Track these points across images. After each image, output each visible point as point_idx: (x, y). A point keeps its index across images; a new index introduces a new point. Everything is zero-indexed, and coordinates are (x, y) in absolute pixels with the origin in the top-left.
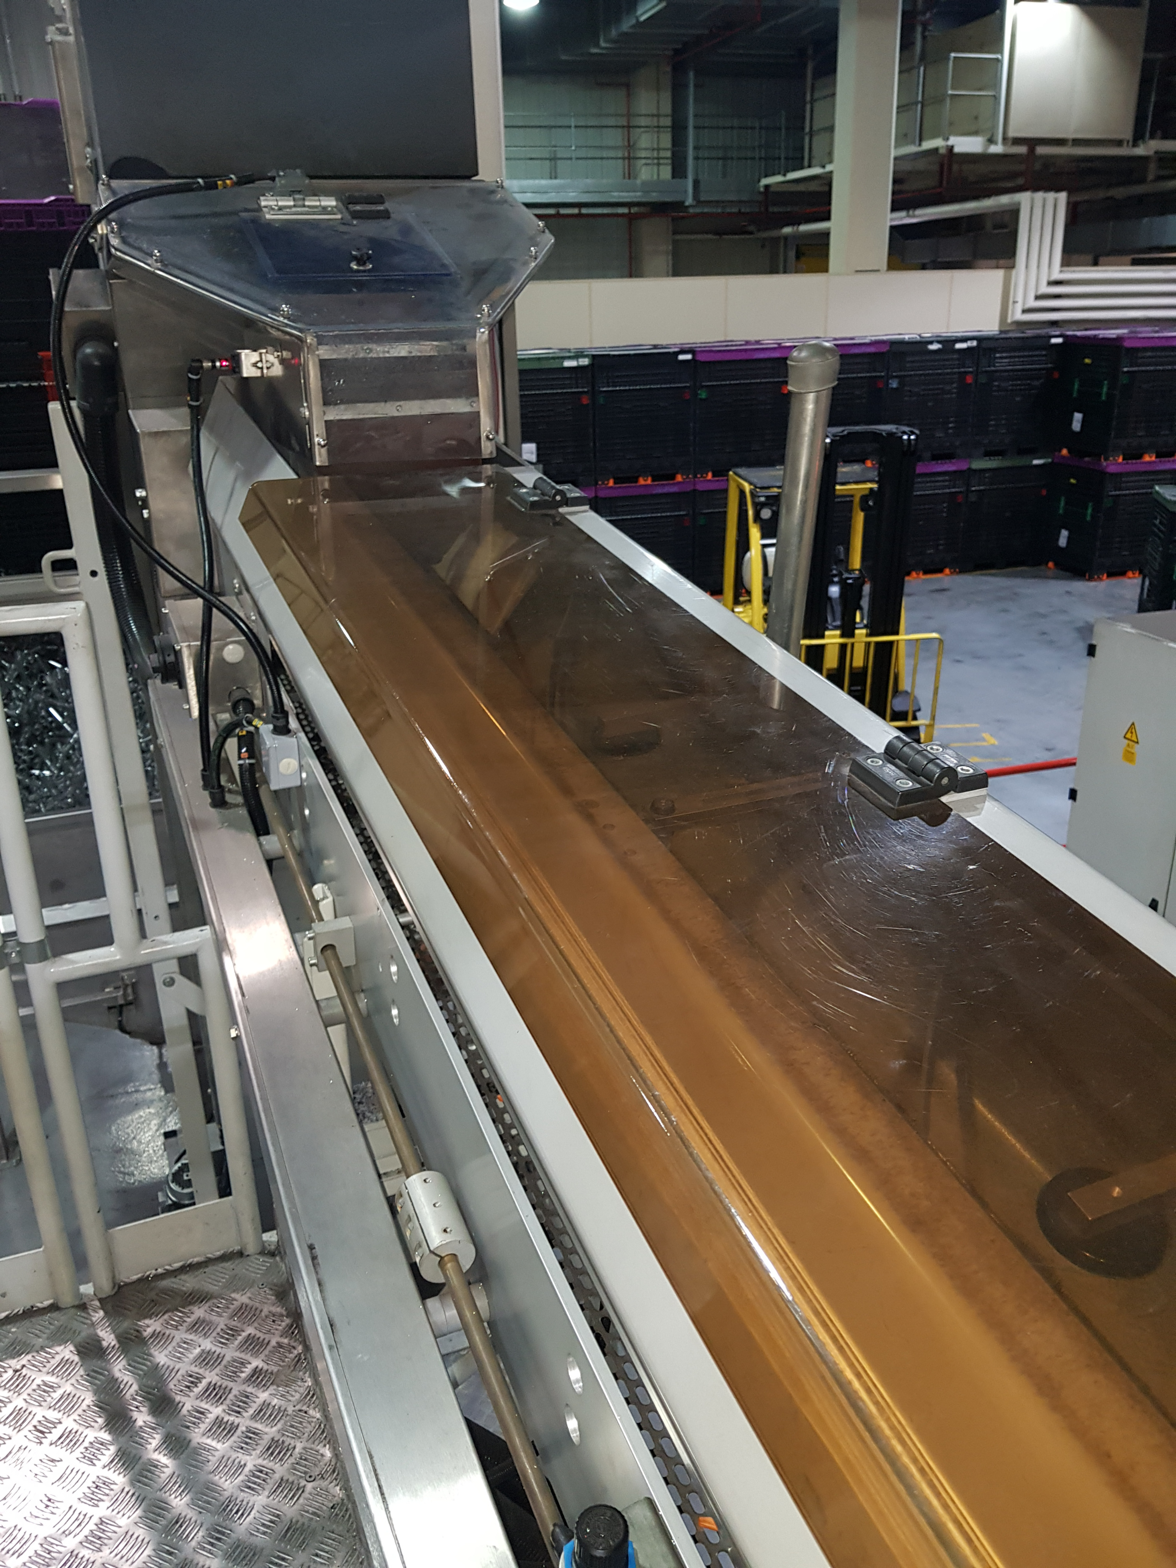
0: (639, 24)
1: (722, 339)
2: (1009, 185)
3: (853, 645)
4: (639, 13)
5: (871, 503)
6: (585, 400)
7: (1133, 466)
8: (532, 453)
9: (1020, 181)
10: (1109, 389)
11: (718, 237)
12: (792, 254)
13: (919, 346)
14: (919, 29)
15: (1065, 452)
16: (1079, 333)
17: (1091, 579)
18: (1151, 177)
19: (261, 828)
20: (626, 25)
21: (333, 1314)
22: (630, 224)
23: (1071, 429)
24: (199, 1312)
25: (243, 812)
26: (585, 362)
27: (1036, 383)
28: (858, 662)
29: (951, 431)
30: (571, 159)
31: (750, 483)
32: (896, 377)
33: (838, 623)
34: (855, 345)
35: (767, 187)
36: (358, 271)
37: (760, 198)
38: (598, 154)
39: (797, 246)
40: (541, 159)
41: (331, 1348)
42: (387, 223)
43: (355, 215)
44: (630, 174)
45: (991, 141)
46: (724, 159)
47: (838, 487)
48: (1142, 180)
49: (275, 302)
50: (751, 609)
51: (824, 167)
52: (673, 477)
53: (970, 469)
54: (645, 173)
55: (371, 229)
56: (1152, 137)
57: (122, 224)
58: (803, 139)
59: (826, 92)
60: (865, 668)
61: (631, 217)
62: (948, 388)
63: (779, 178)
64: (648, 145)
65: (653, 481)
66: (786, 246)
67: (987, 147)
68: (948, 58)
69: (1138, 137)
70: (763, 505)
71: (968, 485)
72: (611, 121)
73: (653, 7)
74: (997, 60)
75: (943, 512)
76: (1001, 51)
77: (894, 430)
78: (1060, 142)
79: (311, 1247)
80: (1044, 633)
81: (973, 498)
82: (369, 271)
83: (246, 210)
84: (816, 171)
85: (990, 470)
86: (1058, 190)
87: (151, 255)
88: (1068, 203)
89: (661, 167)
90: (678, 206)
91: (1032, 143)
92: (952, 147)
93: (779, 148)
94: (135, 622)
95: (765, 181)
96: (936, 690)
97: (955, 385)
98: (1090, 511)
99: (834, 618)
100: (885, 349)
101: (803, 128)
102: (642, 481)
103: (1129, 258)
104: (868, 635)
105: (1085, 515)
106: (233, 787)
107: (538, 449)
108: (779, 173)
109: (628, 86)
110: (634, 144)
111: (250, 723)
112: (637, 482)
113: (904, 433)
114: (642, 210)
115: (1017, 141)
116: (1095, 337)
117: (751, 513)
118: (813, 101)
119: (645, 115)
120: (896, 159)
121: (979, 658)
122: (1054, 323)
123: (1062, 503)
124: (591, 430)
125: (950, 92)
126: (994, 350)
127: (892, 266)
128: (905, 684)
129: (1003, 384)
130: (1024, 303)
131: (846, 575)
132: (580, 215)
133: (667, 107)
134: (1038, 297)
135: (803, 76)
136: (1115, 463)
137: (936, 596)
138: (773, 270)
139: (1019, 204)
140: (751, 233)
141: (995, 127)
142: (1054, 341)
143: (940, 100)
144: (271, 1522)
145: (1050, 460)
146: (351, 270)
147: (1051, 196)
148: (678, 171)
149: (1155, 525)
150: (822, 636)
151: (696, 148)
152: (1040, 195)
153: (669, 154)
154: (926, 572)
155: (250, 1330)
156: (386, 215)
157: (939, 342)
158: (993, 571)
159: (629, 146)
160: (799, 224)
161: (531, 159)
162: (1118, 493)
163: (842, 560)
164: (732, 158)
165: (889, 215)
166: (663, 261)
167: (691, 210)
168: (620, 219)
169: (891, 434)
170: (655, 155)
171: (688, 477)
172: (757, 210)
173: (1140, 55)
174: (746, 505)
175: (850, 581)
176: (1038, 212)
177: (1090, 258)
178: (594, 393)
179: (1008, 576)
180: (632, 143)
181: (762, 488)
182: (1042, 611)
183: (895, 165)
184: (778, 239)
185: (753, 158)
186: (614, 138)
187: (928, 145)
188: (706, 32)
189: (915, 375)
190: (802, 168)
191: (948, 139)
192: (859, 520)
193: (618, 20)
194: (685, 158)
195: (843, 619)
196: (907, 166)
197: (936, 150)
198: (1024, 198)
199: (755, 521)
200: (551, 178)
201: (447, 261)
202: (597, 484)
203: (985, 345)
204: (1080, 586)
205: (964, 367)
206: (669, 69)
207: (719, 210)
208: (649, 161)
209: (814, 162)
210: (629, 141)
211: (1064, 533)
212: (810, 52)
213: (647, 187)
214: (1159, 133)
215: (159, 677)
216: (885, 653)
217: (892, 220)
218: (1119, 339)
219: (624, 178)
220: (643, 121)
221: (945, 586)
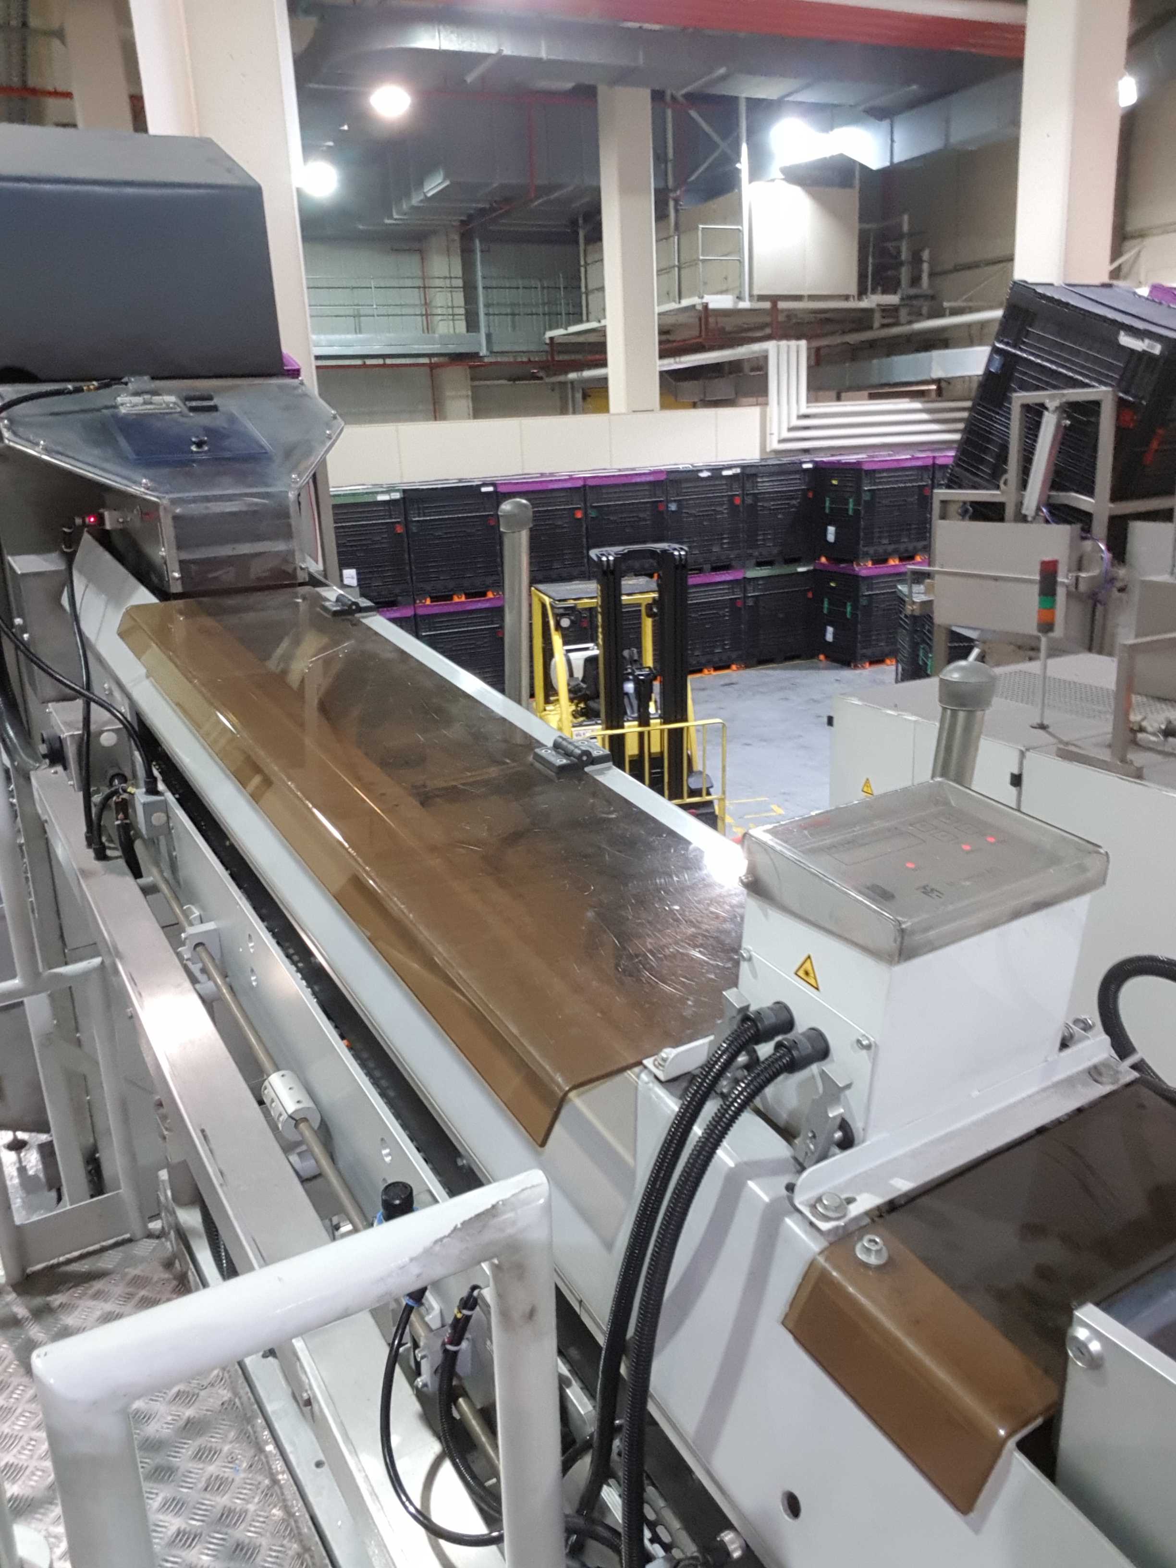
0: (428, 199)
1: (520, 472)
2: (758, 334)
3: (649, 732)
4: (425, 190)
5: (655, 610)
6: (400, 529)
7: (881, 569)
8: (353, 578)
9: (768, 331)
10: (854, 505)
11: (511, 383)
12: (579, 395)
13: (691, 475)
14: (671, 204)
15: (823, 560)
16: (825, 459)
17: (856, 667)
18: (876, 324)
19: (137, 873)
20: (416, 200)
21: (221, 1166)
22: (431, 371)
23: (827, 541)
24: (98, 1285)
25: (121, 863)
26: (397, 496)
27: (794, 502)
28: (656, 748)
29: (725, 546)
30: (373, 316)
31: (550, 597)
32: (675, 501)
33: (636, 715)
34: (636, 474)
35: (551, 339)
36: (197, 452)
37: (547, 348)
38: (397, 311)
39: (583, 389)
40: (346, 316)
41: (221, 1185)
42: (215, 414)
43: (193, 409)
44: (428, 328)
45: (740, 298)
46: (513, 314)
47: (624, 598)
48: (870, 328)
49: (136, 476)
50: (560, 707)
51: (599, 322)
52: (484, 594)
53: (745, 578)
54: (443, 328)
55: (204, 419)
56: (874, 291)
57: (11, 421)
58: (581, 297)
59: (597, 257)
60: (662, 753)
61: (432, 367)
62: (719, 509)
63: (561, 331)
64: (444, 304)
65: (466, 598)
66: (573, 388)
67: (736, 303)
68: (697, 228)
69: (862, 292)
70: (562, 615)
71: (745, 591)
72: (409, 283)
73: (439, 184)
74: (739, 229)
75: (725, 616)
76: (740, 222)
77: (667, 548)
78: (798, 298)
79: (203, 1131)
80: (819, 717)
81: (750, 603)
82: (205, 452)
83: (107, 407)
84: (593, 325)
85: (762, 578)
86: (798, 338)
87: (38, 444)
88: (809, 349)
89: (456, 322)
90: (475, 356)
91: (774, 299)
92: (707, 304)
93: (561, 304)
94: (12, 728)
95: (549, 334)
96: (724, 767)
97: (725, 507)
98: (849, 609)
99: (632, 712)
100: (663, 477)
101: (580, 287)
102: (456, 599)
103: (866, 393)
104: (661, 724)
105: (845, 613)
106: (112, 845)
107: (358, 574)
108: (561, 327)
109: (420, 251)
110: (431, 302)
111: (125, 791)
112: (452, 599)
113: (675, 549)
114: (441, 359)
115: (761, 298)
116: (839, 462)
117: (552, 623)
118: (586, 264)
119: (438, 278)
120: (659, 314)
121: (765, 741)
122: (806, 451)
123: (826, 605)
124: (406, 556)
125: (701, 258)
126: (755, 475)
127: (664, 406)
128: (698, 766)
129: (766, 504)
130: (779, 434)
131: (637, 673)
132: (384, 365)
133: (458, 270)
134: (791, 429)
135: (577, 242)
136: (865, 568)
137: (727, 689)
138: (563, 410)
139: (767, 351)
140: (541, 378)
141: (741, 285)
142: (805, 466)
143: (694, 263)
144: (173, 1420)
145: (811, 568)
146: (192, 452)
147: (793, 343)
148: (472, 325)
149: (901, 619)
150: (622, 727)
151: (487, 305)
152: (783, 343)
153: (462, 311)
154: (717, 669)
155: (143, 1293)
156: (215, 408)
157: (708, 470)
158: (774, 665)
159: (426, 303)
160: (582, 370)
161: (336, 316)
162: (870, 593)
163: (635, 661)
164: (519, 314)
165: (659, 362)
166: (465, 405)
167: (486, 360)
168: (422, 368)
169: (664, 551)
170: (451, 312)
171: (498, 594)
172: (545, 358)
173: (856, 226)
174: (548, 617)
175: (642, 677)
176: (784, 357)
177: (833, 394)
178: (407, 523)
179: (785, 669)
180: (428, 301)
181: (560, 601)
182: (815, 697)
183: (659, 319)
184: (565, 383)
185: (537, 314)
186: (414, 297)
187: (686, 302)
188: (488, 206)
189: (690, 499)
190: (581, 321)
191: (702, 297)
192: (648, 625)
193: (408, 195)
194: (477, 314)
195: (639, 711)
196: (670, 320)
197: (694, 306)
198: (770, 346)
199: (556, 629)
200: (356, 333)
201: (264, 442)
202: (415, 602)
203: (748, 471)
204: (847, 674)
205: (732, 491)
206: (457, 237)
207: (512, 360)
208: (445, 317)
209: (591, 317)
210: (425, 299)
211: (830, 630)
212: (580, 221)
213: (444, 340)
214: (879, 289)
215: (47, 761)
216: (676, 739)
217: (660, 366)
218: (859, 463)
219: (423, 332)
220: (438, 283)
221: (734, 681)
